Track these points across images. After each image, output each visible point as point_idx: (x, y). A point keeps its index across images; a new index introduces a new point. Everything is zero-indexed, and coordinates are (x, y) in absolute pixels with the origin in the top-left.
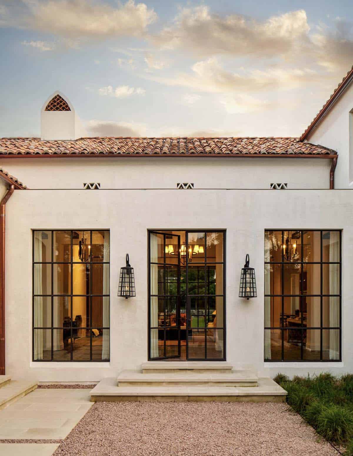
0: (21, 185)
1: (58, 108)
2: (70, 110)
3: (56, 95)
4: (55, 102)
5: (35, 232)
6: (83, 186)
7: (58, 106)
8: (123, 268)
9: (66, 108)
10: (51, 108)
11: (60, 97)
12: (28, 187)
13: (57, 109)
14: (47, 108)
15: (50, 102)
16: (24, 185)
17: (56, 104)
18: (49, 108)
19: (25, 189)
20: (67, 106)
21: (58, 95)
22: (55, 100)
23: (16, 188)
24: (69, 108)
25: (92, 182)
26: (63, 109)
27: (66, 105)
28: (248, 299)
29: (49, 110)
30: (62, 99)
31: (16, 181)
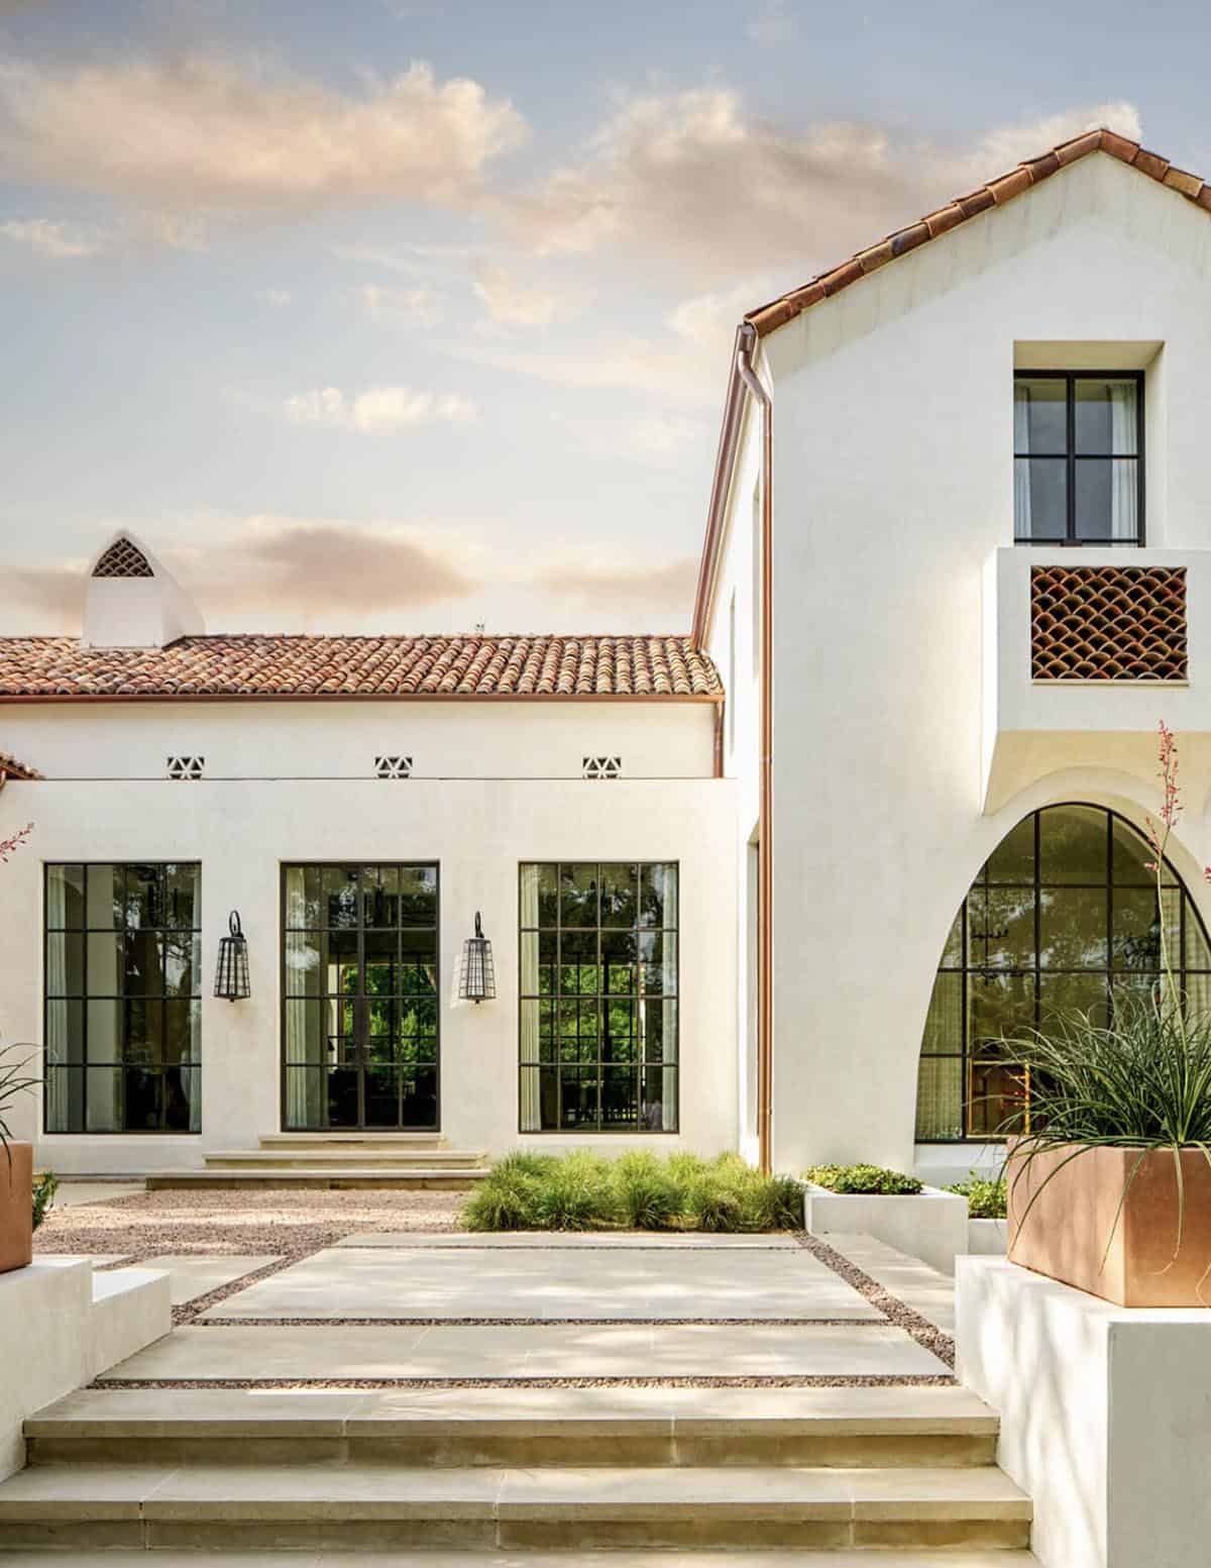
0: (21, 769)
1: (124, 570)
2: (153, 575)
3: (119, 538)
4: (116, 555)
5: (49, 867)
6: (166, 762)
7: (123, 566)
8: (224, 940)
9: (142, 569)
10: (108, 571)
11: (129, 544)
12: (40, 773)
13: (122, 572)
14: (97, 570)
15: (105, 556)
16: (28, 769)
17: (117, 560)
18: (101, 571)
19: (31, 776)
20: (145, 566)
21: (124, 540)
22: (117, 550)
23: (10, 777)
24: (150, 570)
25: (186, 756)
26: (136, 572)
27: (143, 561)
28: (477, 1002)
29: (102, 575)
30: (135, 549)
31: (11, 763)
